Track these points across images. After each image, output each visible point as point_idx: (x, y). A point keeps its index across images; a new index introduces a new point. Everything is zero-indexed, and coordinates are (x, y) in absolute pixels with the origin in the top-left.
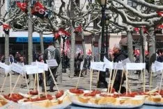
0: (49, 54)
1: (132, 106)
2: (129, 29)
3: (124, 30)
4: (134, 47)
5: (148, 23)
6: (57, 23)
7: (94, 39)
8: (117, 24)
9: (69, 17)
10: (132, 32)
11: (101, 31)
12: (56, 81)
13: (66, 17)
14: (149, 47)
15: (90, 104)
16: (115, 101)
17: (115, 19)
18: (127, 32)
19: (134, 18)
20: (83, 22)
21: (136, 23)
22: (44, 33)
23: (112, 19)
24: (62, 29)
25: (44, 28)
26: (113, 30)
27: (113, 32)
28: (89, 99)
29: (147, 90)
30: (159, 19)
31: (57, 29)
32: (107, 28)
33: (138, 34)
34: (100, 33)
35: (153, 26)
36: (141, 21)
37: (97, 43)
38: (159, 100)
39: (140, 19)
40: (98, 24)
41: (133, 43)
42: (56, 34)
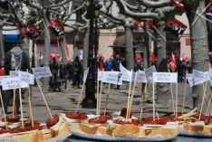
0: (13, 59)
1: (162, 138)
2: (127, 23)
3: (120, 25)
4: (135, 49)
5: (157, 14)
6: (23, 13)
7: (77, 38)
8: (110, 16)
9: (42, 4)
10: (132, 28)
11: (88, 25)
12: (23, 98)
13: (38, 5)
14: (156, 49)
15: (99, 135)
16: (138, 131)
17: (108, 9)
18: (126, 27)
19: (136, 7)
20: (62, 13)
21: (138, 14)
22: (5, 28)
23: (104, 9)
24: (31, 23)
25: (5, 21)
26: (104, 25)
27: (104, 28)
28: (96, 128)
29: (180, 114)
30: (172, 8)
31: (25, 22)
32: (97, 22)
33: (141, 30)
34: (86, 29)
35: (163, 19)
36: (145, 11)
37: (82, 43)
38: (201, 128)
39: (144, 8)
40: (83, 16)
41: (134, 44)
42: (23, 30)
